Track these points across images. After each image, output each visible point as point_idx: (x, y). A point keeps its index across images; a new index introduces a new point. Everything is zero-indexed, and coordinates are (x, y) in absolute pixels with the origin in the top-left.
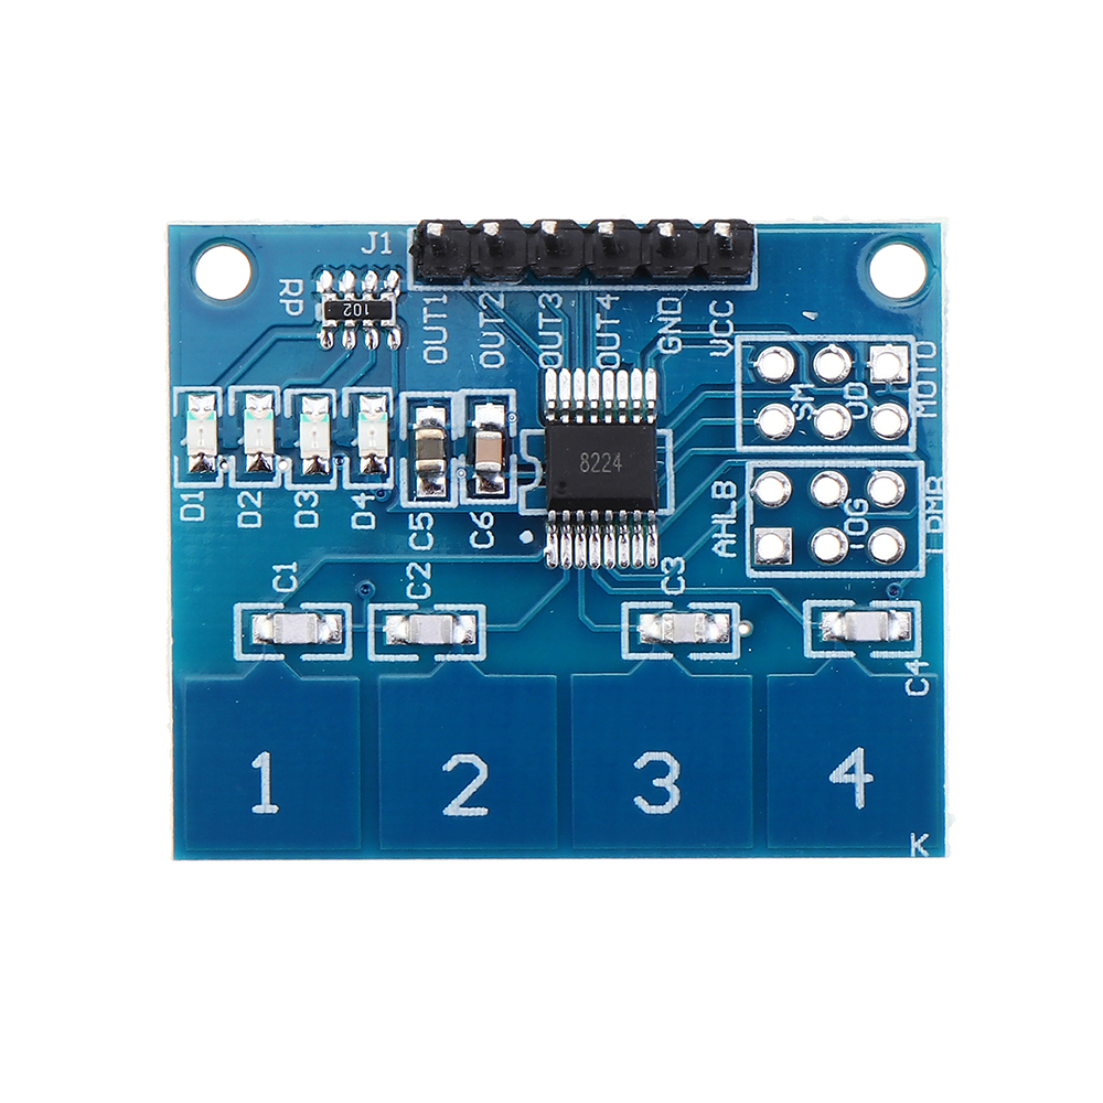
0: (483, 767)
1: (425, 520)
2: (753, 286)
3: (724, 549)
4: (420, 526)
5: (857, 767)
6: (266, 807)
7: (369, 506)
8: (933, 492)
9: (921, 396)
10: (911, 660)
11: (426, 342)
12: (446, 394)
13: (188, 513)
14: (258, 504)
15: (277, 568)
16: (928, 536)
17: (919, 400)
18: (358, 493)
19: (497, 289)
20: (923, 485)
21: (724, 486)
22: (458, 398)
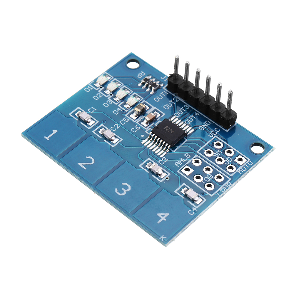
0: (93, 162)
1: (127, 120)
2: (227, 131)
3: (177, 164)
4: (125, 120)
5: (165, 216)
6: (47, 138)
7: (119, 111)
8: (228, 185)
9: (242, 169)
10: (195, 208)
11: (157, 97)
12: (152, 106)
13: (87, 90)
14: (100, 97)
15: (92, 108)
16: (220, 191)
17: (241, 169)
18: (119, 108)
19: (179, 99)
20: (227, 183)
21: (188, 155)
22: (154, 108)
